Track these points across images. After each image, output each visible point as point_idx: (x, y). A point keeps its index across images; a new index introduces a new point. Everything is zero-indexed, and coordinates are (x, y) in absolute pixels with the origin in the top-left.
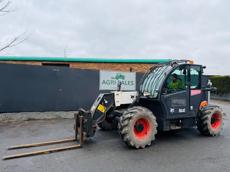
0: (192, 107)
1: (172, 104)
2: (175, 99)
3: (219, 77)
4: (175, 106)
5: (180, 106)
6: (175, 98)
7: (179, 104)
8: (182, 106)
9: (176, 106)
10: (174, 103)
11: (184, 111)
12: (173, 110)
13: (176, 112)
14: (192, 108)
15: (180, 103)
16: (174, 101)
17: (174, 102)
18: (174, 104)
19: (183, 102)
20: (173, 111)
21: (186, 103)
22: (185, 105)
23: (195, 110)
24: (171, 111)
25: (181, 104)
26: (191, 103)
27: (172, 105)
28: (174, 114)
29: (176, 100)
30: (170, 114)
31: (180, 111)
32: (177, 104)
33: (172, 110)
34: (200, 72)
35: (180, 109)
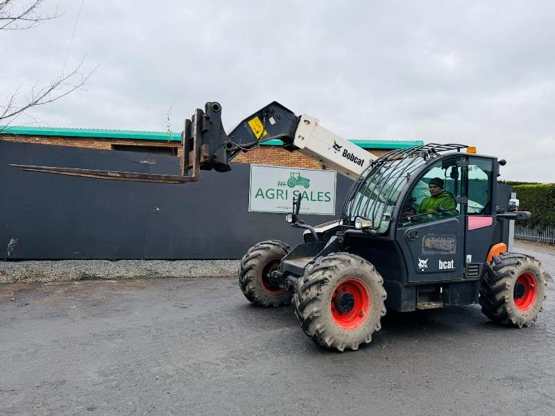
0: (469, 257)
1: (423, 250)
2: (430, 237)
3: (536, 186)
4: (428, 253)
5: (443, 253)
6: (429, 235)
7: (440, 250)
8: (446, 253)
9: (433, 253)
10: (426, 245)
11: (450, 265)
12: (425, 262)
13: (433, 269)
14: (470, 259)
15: (442, 247)
16: (428, 242)
17: (428, 245)
18: (427, 249)
19: (448, 244)
20: (426, 266)
21: (457, 248)
22: (454, 252)
24: (420, 265)
25: (445, 249)
26: (468, 246)
27: (424, 252)
28: (427, 272)
29: (434, 241)
30: (418, 272)
32: (434, 249)
33: (422, 264)
34: (493, 174)
35: (440, 262)
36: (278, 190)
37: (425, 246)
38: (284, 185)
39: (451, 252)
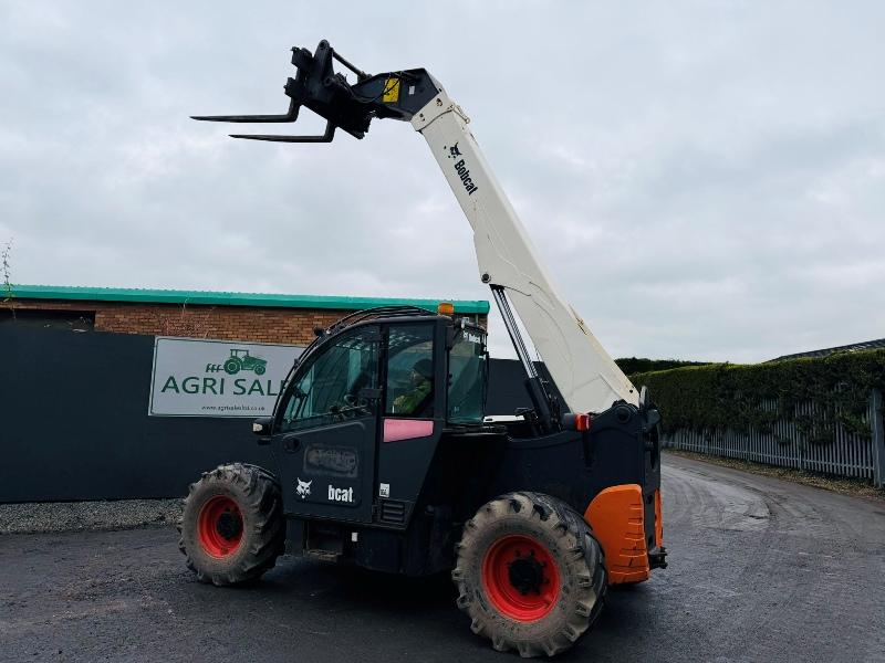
0: (385, 488)
1: (305, 467)
2: (316, 448)
4: (313, 472)
5: (336, 475)
6: (315, 445)
7: (331, 470)
8: (340, 475)
9: (319, 473)
10: (310, 461)
11: (347, 495)
12: (307, 485)
14: (388, 492)
15: (335, 466)
16: (314, 457)
17: (312, 460)
18: (310, 465)
19: (346, 462)
20: (308, 491)
22: (354, 475)
23: (401, 503)
24: (299, 488)
25: (339, 468)
28: (309, 500)
29: (321, 454)
30: (297, 497)
31: (333, 494)
32: (322, 467)
33: (303, 487)
35: (331, 489)
36: (205, 380)
37: (308, 463)
38: (218, 369)
39: (349, 475)
